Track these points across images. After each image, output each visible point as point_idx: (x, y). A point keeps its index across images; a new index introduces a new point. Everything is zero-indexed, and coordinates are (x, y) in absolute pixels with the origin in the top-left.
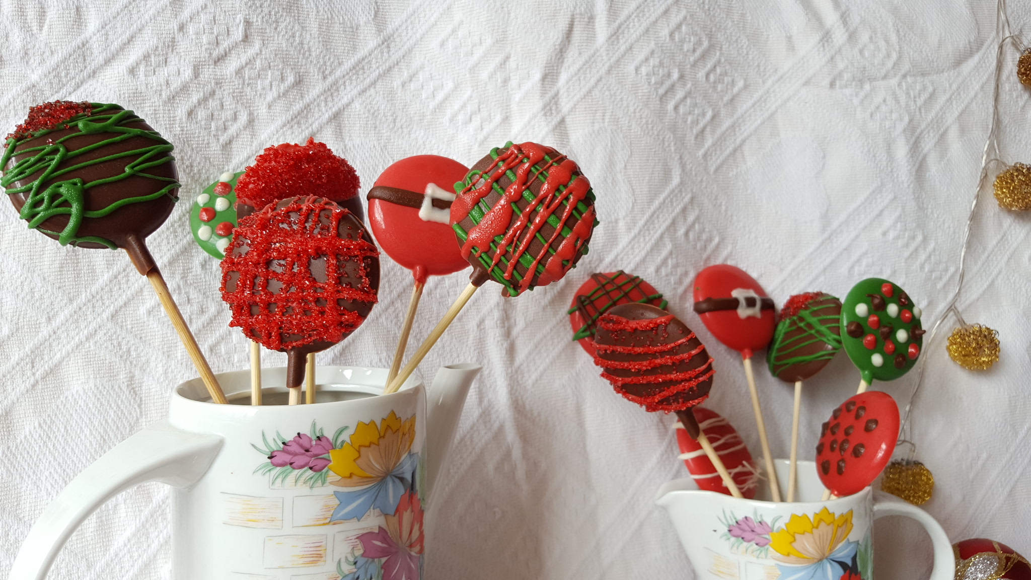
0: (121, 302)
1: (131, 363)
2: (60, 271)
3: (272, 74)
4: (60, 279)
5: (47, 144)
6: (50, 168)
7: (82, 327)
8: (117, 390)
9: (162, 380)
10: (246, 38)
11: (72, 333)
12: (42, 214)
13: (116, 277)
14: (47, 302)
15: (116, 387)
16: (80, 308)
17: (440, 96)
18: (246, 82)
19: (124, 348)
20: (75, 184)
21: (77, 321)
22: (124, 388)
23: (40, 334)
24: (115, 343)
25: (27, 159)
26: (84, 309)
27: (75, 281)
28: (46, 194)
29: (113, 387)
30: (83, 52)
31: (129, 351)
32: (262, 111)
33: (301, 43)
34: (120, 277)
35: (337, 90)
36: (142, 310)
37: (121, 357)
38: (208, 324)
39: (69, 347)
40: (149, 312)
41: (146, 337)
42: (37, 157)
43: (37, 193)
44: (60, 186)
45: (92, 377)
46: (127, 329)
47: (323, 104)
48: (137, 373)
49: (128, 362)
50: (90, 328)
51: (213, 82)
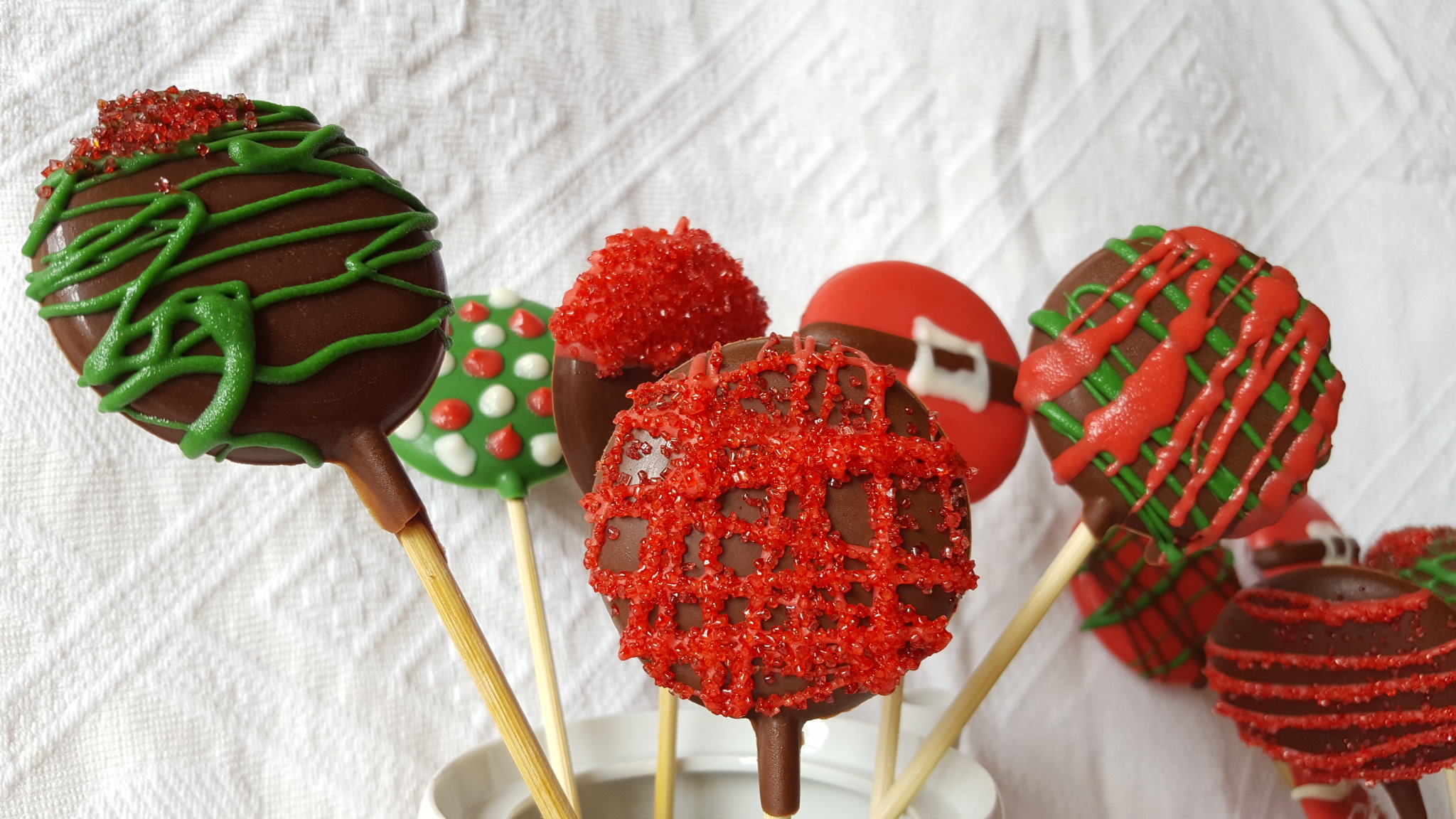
0: (213, 577)
1: (238, 717)
2: (79, 510)
3: (518, 105)
4: (79, 528)
5: (155, 189)
6: (166, 253)
7: (128, 638)
8: (208, 783)
9: (306, 753)
10: (469, 30)
11: (105, 655)
12: (145, 372)
13: (203, 522)
14: (47, 582)
15: (206, 778)
16: (123, 596)
17: (809, 163)
18: (469, 117)
19: (223, 684)
20: (230, 295)
21: (115, 626)
22: (224, 778)
23: (30, 660)
24: (203, 673)
25: (107, 224)
26: (132, 596)
27: (113, 533)
28: (157, 321)
29: (198, 777)
30: (138, 34)
31: (232, 691)
32: (498, 177)
33: (567, 50)
34: (211, 522)
35: (630, 144)
36: (262, 595)
37: (217, 705)
38: (400, 620)
39: (98, 689)
40: (277, 599)
41: (269, 656)
42: (132, 221)
43: (133, 317)
44: (192, 300)
45: (151, 756)
46: (228, 640)
47: (607, 170)
48: (251, 741)
49: (232, 717)
50: (147, 641)
51: (405, 112)
